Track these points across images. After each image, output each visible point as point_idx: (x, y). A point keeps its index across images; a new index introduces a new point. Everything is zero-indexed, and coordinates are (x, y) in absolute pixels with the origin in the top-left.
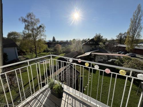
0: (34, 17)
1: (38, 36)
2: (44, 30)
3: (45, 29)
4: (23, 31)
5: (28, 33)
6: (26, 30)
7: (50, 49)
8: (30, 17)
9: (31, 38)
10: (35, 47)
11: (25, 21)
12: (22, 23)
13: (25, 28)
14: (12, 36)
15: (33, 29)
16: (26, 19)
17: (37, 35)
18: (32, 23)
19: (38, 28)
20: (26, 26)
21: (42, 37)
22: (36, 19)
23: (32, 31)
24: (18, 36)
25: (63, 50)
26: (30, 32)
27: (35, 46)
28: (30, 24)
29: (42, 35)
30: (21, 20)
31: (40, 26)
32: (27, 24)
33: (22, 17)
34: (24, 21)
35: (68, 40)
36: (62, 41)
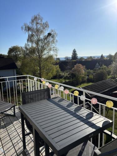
0: (41, 21)
1: (45, 52)
2: (55, 41)
3: (56, 38)
4: (26, 44)
5: (32, 46)
6: (29, 43)
7: (63, 74)
8: (35, 22)
9: (35, 56)
10: (40, 69)
11: (29, 29)
12: (25, 33)
13: (28, 40)
14: (13, 53)
15: (39, 40)
16: (30, 26)
17: (43, 49)
18: (38, 30)
19: (46, 38)
20: (29, 37)
21: (52, 53)
22: (43, 23)
23: (37, 44)
24: (20, 52)
25: (88, 76)
26: (34, 45)
27: (40, 67)
28: (35, 33)
29: (50, 50)
30: (24, 29)
31: (49, 34)
32: (30, 33)
33: (25, 25)
34: (27, 29)
35: (103, 55)
36: (91, 57)
